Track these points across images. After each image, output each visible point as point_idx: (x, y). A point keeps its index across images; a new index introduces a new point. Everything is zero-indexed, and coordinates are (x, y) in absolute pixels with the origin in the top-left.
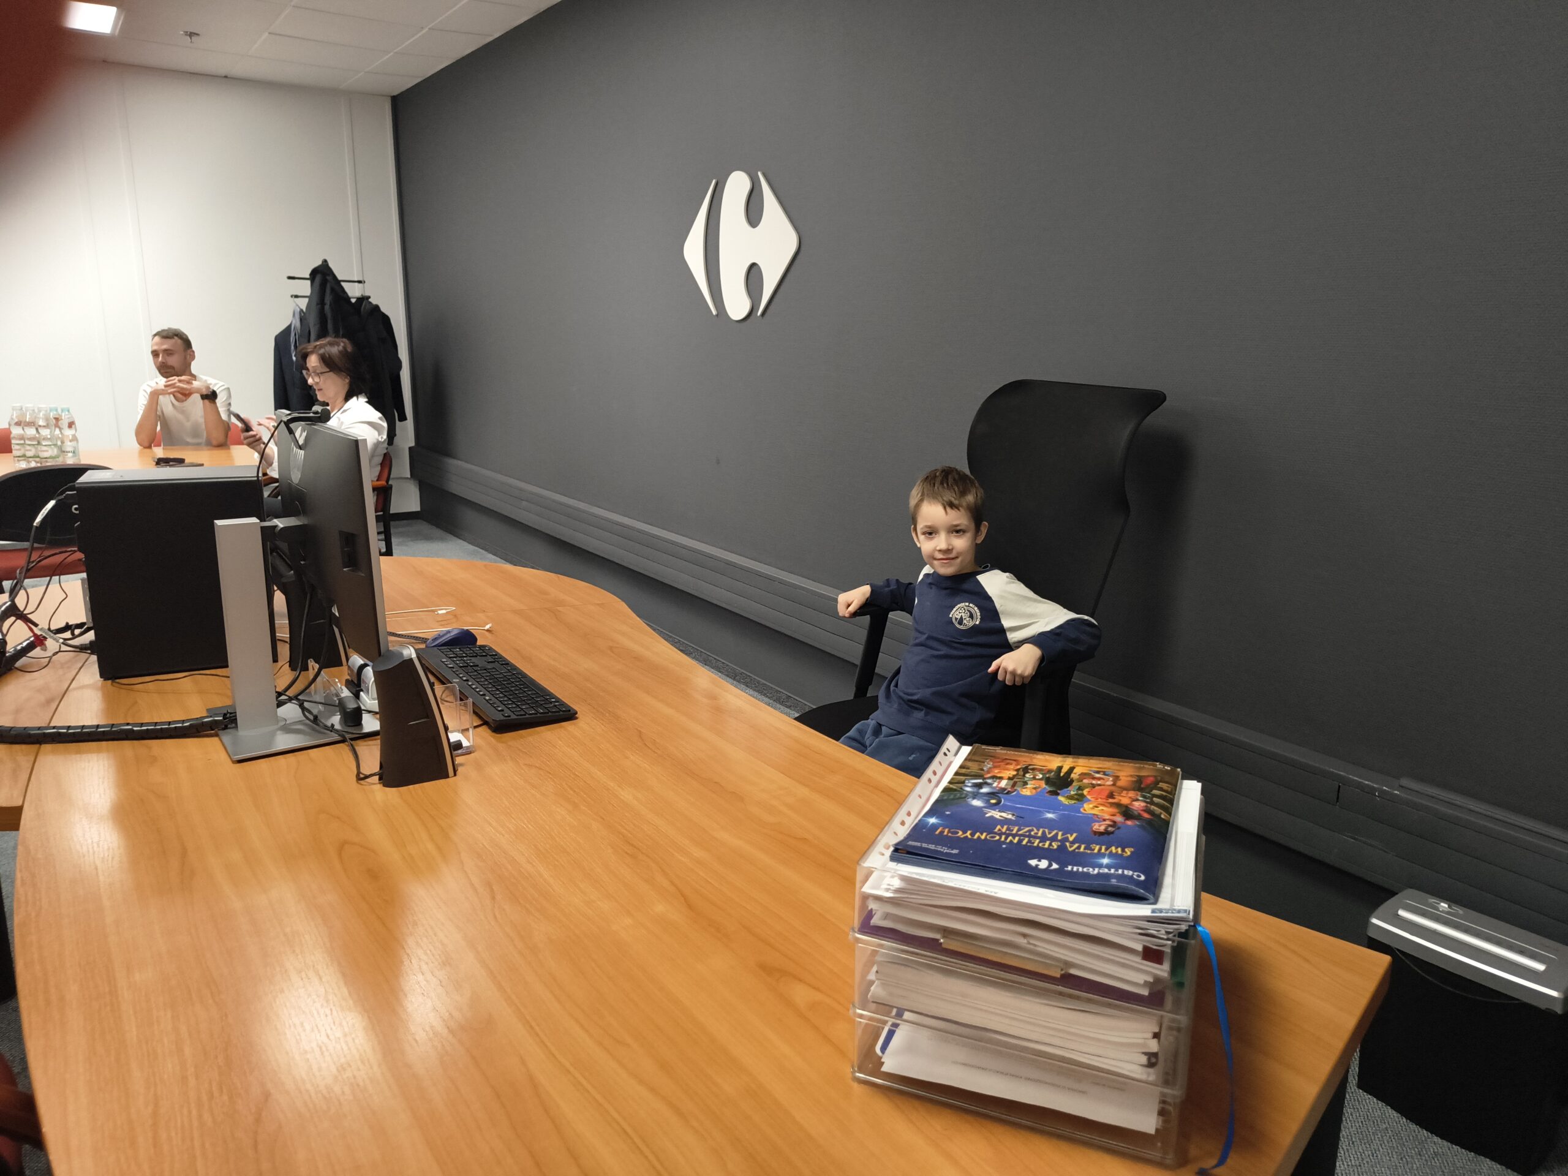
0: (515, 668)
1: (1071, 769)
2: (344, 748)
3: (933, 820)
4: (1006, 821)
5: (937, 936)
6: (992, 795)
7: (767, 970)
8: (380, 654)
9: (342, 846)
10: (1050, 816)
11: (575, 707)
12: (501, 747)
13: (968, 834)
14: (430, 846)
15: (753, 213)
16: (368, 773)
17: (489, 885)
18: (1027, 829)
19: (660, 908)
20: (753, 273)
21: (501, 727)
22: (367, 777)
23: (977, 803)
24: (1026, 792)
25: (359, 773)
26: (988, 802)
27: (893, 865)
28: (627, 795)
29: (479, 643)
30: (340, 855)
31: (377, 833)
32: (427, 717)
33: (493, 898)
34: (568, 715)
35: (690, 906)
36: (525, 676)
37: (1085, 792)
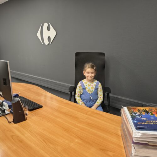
0: (28, 100)
1: (145, 109)
2: (3, 117)
3: (135, 121)
4: (147, 120)
5: (147, 143)
6: (139, 115)
7: (102, 150)
8: (12, 100)
9: (12, 136)
10: (152, 118)
11: (42, 105)
12: (32, 114)
13: (144, 123)
14: (29, 134)
15: (49, 29)
16: (11, 121)
17: (44, 141)
18: (151, 121)
19: (77, 140)
20: (49, 38)
21: (30, 110)
22: (11, 122)
23: (138, 117)
24: (144, 114)
25: (8, 121)
26: (139, 116)
27: (137, 131)
28: (58, 120)
29: (19, 96)
30: (13, 138)
31: (18, 133)
32: (22, 110)
33: (46, 143)
34: (41, 107)
35: (82, 139)
36: (31, 101)
37: (152, 113)
